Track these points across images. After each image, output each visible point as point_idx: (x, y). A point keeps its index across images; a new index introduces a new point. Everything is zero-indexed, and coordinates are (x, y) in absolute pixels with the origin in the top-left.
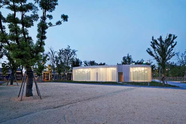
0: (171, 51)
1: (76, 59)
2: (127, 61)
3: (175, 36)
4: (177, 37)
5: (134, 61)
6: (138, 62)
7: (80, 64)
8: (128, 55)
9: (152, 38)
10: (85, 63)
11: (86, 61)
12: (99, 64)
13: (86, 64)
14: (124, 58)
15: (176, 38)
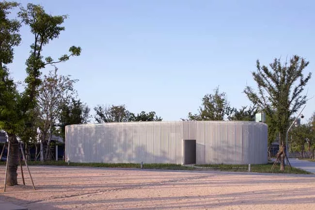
0: (299, 92)
1: (74, 101)
2: (215, 106)
3: (306, 61)
4: (308, 63)
5: (232, 108)
6: (245, 110)
7: (83, 113)
8: (217, 92)
9: (256, 64)
10: (98, 113)
11: (100, 107)
12: (136, 116)
13: (101, 115)
14: (206, 100)
15: (306, 65)
